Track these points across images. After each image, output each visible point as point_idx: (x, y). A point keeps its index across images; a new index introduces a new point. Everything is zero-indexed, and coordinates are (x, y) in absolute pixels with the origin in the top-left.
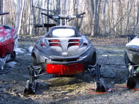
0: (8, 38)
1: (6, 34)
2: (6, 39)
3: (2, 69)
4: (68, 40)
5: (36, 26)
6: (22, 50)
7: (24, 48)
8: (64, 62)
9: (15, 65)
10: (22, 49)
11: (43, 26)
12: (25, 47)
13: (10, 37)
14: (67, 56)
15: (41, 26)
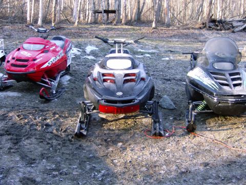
0: (61, 57)
1: (58, 52)
2: (58, 58)
3: (54, 92)
4: (124, 75)
5: (96, 12)
6: (78, 51)
7: (80, 48)
8: (118, 105)
9: (69, 80)
10: (79, 49)
11: (103, 12)
12: (82, 47)
13: (63, 55)
14: (122, 97)
15: (101, 12)
